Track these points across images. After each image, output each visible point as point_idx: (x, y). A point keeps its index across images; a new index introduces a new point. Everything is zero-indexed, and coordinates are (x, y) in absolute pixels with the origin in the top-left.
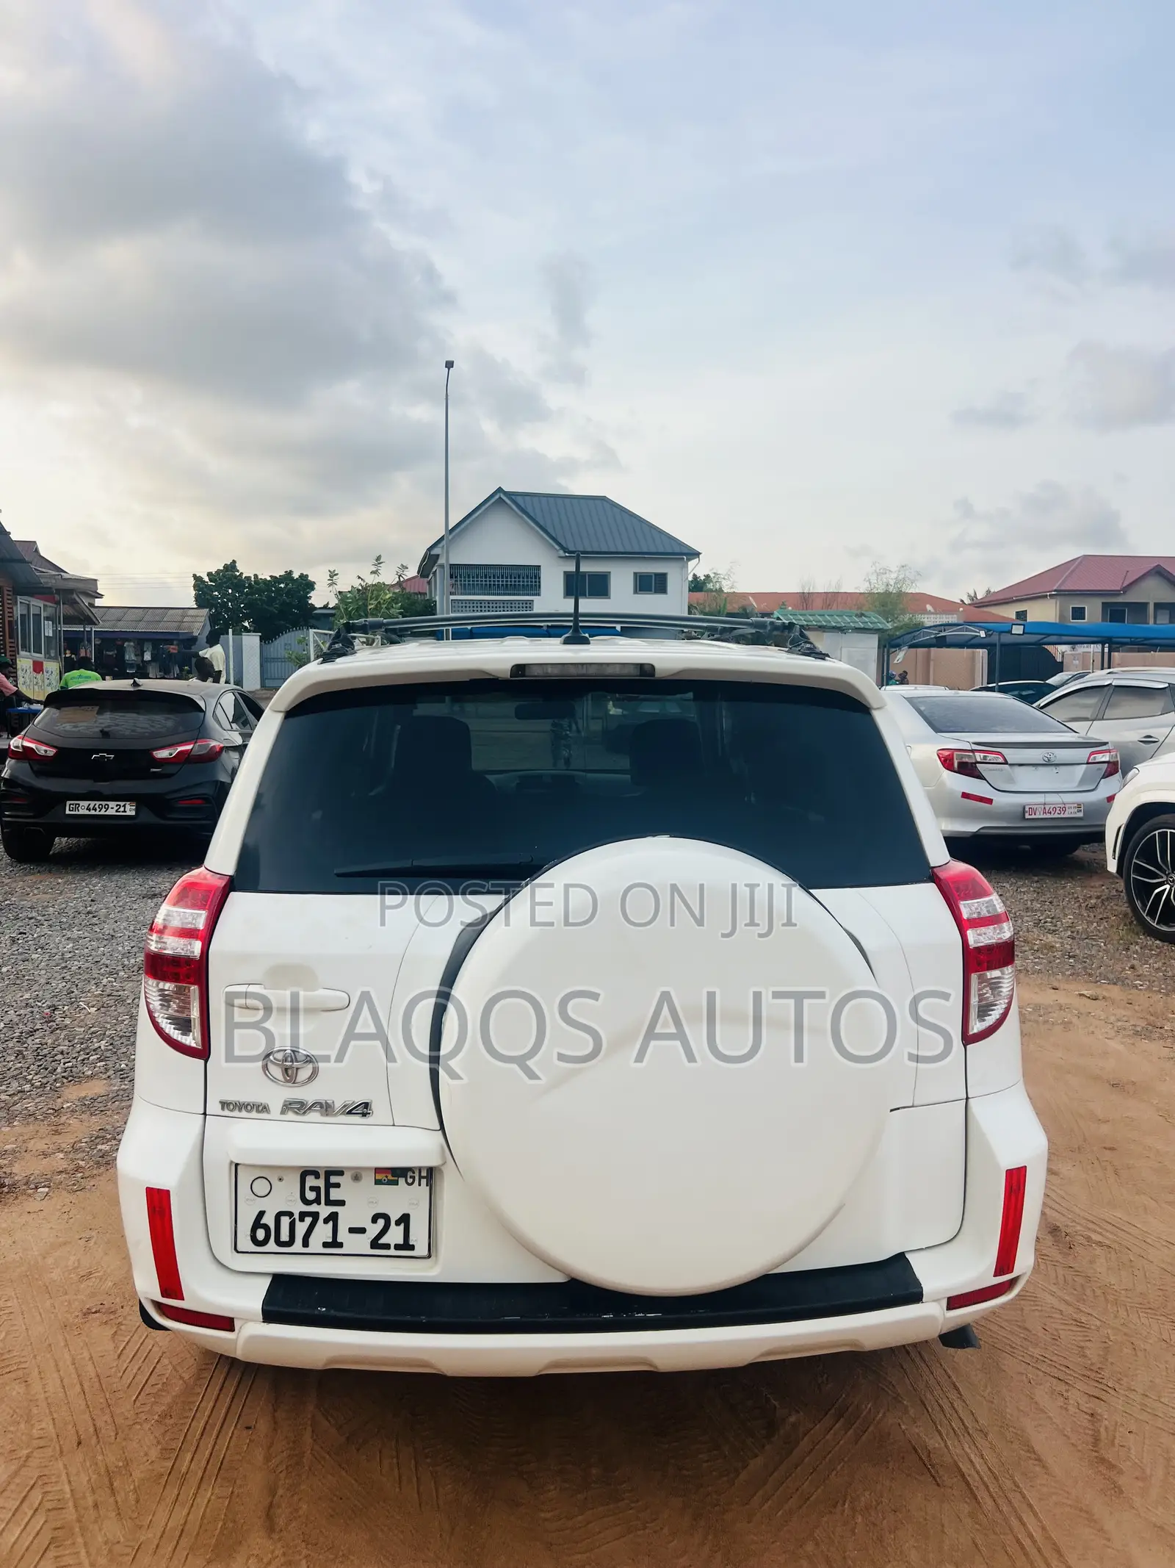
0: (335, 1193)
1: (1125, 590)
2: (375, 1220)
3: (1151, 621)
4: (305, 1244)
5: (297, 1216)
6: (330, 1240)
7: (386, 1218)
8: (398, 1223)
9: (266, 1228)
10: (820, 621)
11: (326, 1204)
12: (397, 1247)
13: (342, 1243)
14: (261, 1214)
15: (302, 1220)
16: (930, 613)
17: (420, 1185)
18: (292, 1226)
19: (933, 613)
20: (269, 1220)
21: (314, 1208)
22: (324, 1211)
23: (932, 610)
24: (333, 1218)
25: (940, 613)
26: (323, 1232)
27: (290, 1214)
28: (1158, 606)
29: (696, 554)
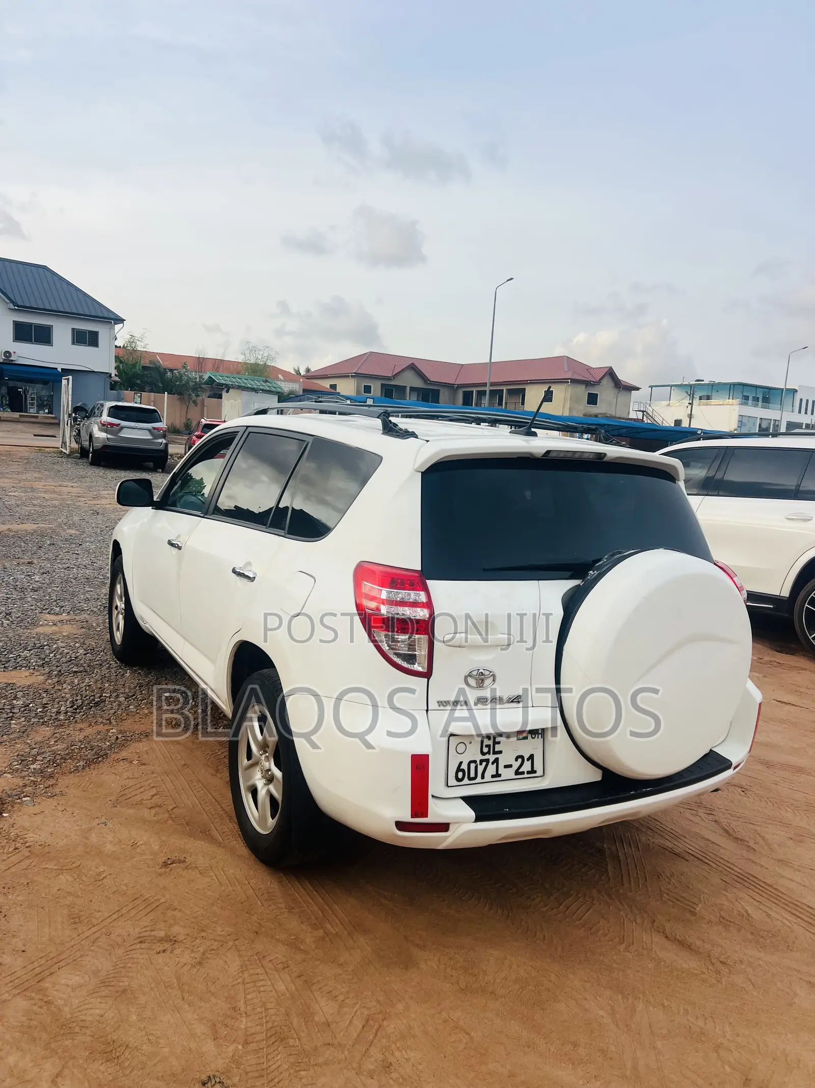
0: (498, 748)
1: (395, 376)
2: (516, 760)
3: (408, 398)
4: (483, 777)
5: (478, 762)
6: (495, 773)
7: (522, 757)
8: (528, 760)
9: (463, 771)
10: (240, 383)
11: (493, 754)
12: (528, 773)
13: (501, 774)
14: (461, 763)
15: (481, 764)
16: (281, 380)
17: (538, 738)
18: (476, 768)
19: (283, 381)
20: (464, 767)
21: (487, 757)
22: (492, 757)
23: (282, 379)
24: (496, 761)
25: (287, 381)
26: (491, 769)
27: (475, 762)
28: (412, 389)
29: (121, 321)
